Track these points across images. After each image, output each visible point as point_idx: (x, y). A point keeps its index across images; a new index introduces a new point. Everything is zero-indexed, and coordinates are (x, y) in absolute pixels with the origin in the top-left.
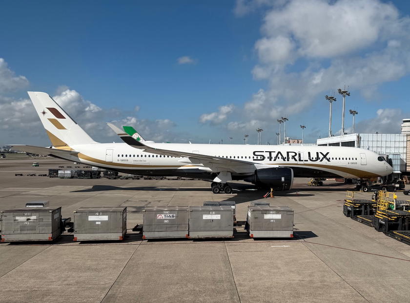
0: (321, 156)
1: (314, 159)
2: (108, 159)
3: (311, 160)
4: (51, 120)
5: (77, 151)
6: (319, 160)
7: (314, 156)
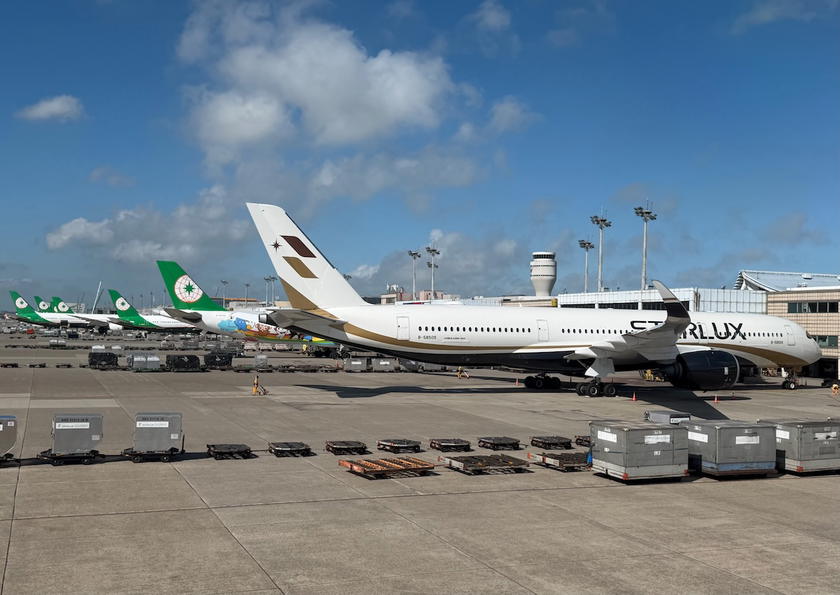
0: (732, 331)
1: (723, 336)
2: (402, 336)
3: (718, 337)
4: (288, 259)
5: (341, 318)
6: (730, 337)
7: (722, 330)
